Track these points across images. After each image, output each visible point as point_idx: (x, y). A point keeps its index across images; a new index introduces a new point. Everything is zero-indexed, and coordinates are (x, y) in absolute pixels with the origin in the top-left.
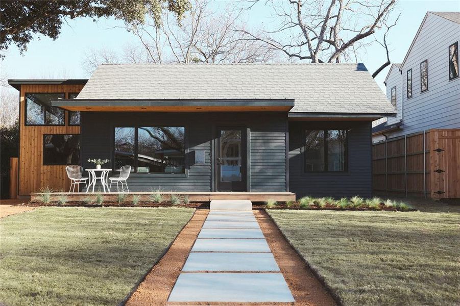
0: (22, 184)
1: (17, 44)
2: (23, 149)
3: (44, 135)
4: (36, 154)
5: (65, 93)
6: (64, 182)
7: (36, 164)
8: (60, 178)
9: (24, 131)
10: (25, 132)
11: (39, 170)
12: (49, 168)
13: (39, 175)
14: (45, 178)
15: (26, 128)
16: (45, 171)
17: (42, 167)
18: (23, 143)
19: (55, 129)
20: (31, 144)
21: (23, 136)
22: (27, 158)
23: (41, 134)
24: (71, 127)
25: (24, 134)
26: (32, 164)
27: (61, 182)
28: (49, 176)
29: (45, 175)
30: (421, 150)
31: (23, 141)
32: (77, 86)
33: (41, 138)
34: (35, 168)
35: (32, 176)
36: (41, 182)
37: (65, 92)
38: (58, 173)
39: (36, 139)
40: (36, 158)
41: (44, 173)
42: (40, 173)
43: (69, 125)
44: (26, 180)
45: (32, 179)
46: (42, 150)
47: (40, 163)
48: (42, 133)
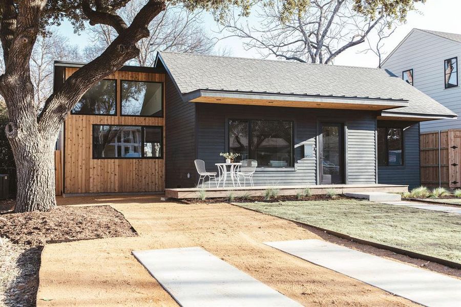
0: (68, 180)
1: (72, 21)
2: (69, 140)
3: (93, 125)
4: (84, 146)
5: (116, 80)
6: (117, 177)
7: (84, 158)
8: (112, 173)
9: (70, 120)
10: (72, 121)
11: (87, 164)
12: (99, 162)
13: (88, 170)
14: (95, 173)
15: (72, 117)
16: (95, 166)
17: (92, 160)
18: (69, 134)
19: (106, 119)
20: (78, 135)
21: (69, 126)
22: (73, 151)
23: (89, 124)
24: (123, 117)
25: (70, 124)
26: (80, 157)
27: (113, 178)
28: (99, 171)
29: (95, 170)
30: (437, 147)
31: (69, 132)
32: (130, 73)
33: (90, 128)
34: (84, 162)
35: (80, 171)
36: (90, 177)
37: (116, 78)
38: (109, 167)
39: (84, 129)
40: (84, 151)
41: (94, 168)
42: (90, 168)
43: (121, 115)
44: (73, 176)
45: (80, 175)
46: (91, 142)
47: (89, 156)
48: (92, 123)
